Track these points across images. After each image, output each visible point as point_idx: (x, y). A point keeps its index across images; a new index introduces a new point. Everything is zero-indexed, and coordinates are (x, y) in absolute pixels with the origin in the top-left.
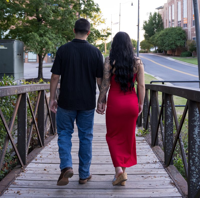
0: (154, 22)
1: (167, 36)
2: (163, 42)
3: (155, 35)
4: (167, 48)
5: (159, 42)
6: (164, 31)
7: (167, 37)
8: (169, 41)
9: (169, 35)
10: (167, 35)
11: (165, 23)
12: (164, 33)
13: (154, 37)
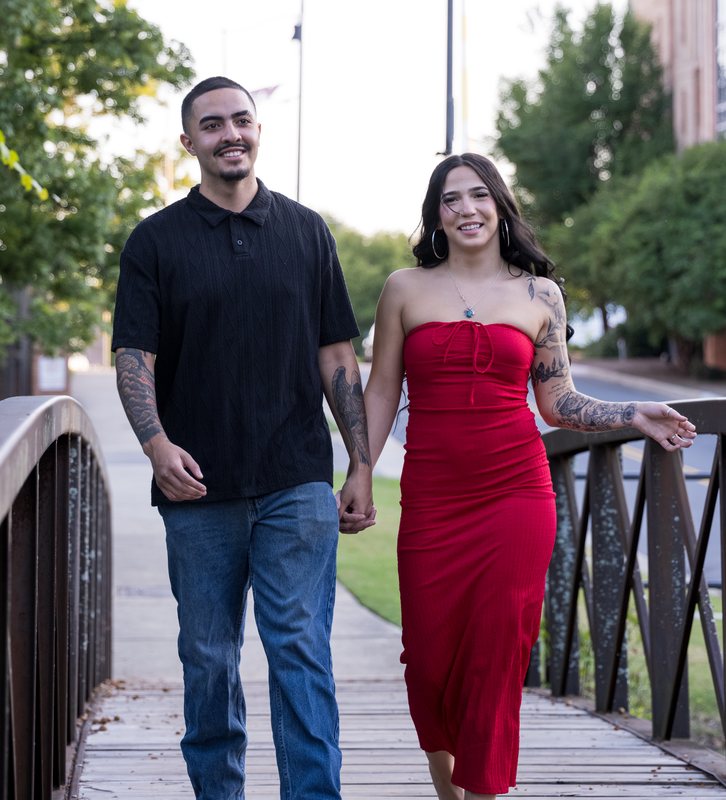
0: (591, 87)
1: (697, 217)
2: (663, 271)
3: (594, 207)
4: (695, 316)
5: (630, 267)
6: (673, 173)
7: (694, 224)
8: (715, 258)
9: (712, 206)
10: (700, 209)
11: (684, 94)
12: (666, 192)
13: (587, 227)
